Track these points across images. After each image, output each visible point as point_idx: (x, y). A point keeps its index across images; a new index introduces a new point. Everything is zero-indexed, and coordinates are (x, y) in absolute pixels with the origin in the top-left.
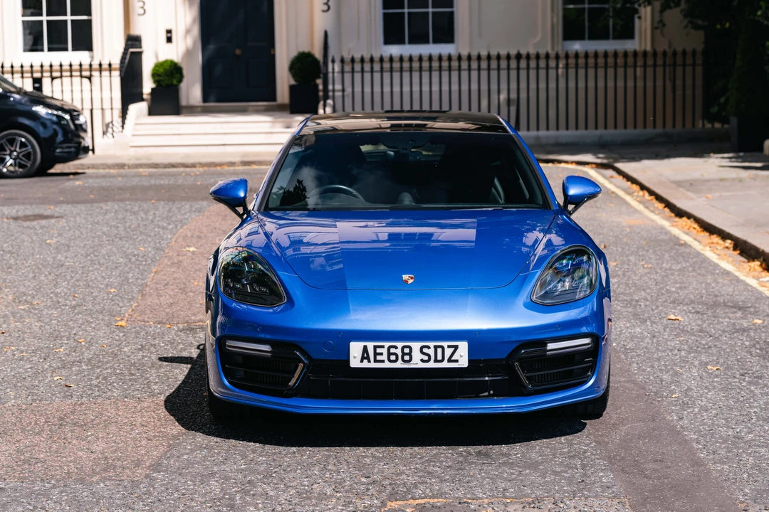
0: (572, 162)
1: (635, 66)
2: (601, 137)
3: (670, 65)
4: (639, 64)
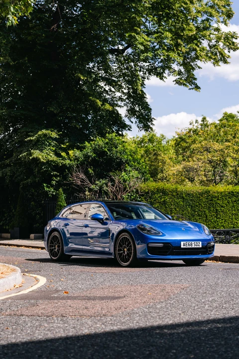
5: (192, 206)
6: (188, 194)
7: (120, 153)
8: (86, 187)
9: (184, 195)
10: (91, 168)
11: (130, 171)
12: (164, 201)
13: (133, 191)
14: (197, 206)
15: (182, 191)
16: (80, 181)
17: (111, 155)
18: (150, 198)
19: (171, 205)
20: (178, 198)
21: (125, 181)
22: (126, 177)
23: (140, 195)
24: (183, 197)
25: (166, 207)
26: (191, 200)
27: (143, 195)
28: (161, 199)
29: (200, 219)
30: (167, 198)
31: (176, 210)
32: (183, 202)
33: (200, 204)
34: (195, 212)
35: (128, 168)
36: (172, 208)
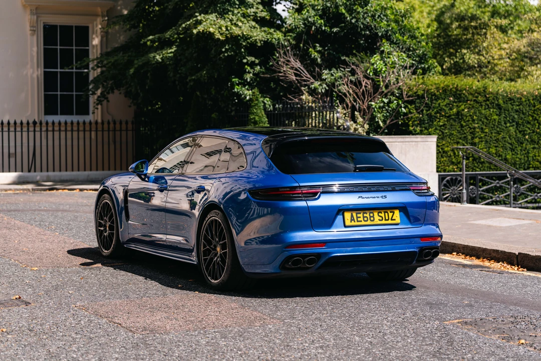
0: (90, 190)
1: (91, 131)
2: (88, 176)
3: (112, 131)
4: (93, 129)
5: (517, 124)
6: (510, 99)
7: (373, 16)
8: (305, 85)
9: (501, 102)
10: (314, 48)
11: (389, 53)
12: (458, 113)
13: (393, 94)
14: (529, 123)
15: (497, 93)
16: (295, 74)
17: (353, 21)
18: (428, 107)
19: (473, 120)
20: (489, 108)
21: (376, 73)
22: (380, 65)
23: (408, 102)
24: (498, 105)
25: (462, 126)
26: (517, 111)
27: (411, 102)
28: (451, 109)
29: (534, 148)
30: (463, 107)
31: (483, 132)
32: (499, 115)
33: (536, 119)
34: (524, 135)
35: (386, 47)
36: (474, 128)
